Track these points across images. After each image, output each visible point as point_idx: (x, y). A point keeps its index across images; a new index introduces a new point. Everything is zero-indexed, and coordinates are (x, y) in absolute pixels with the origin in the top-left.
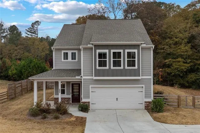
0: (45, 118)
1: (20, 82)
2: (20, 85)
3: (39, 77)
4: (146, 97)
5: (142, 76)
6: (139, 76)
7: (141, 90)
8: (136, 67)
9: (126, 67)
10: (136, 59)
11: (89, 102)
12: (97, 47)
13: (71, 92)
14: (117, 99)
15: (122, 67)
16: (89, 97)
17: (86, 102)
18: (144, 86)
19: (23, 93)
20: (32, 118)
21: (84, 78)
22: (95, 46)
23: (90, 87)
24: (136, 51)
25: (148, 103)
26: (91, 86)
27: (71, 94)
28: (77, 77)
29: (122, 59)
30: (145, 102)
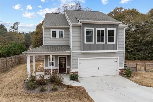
0: (43, 90)
1: (10, 57)
2: (10, 60)
3: (32, 52)
4: (120, 66)
5: (119, 49)
6: (117, 50)
7: (116, 60)
8: (115, 42)
9: (108, 43)
10: (115, 36)
11: (77, 72)
12: (85, 25)
13: (59, 64)
14: (99, 68)
16: (77, 68)
17: (75, 72)
18: (118, 57)
19: (13, 65)
20: (30, 92)
21: (73, 51)
22: (83, 24)
23: (78, 60)
24: (115, 29)
25: (121, 70)
26: (79, 58)
27: (59, 66)
29: (104, 36)
30: (119, 69)
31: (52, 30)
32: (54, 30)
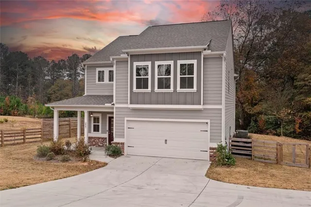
4: (212, 140)
5: (204, 104)
6: (200, 104)
7: (204, 127)
8: (195, 89)
9: (179, 89)
10: (195, 76)
11: (123, 144)
13: (108, 129)
14: (166, 141)
15: (172, 89)
16: (123, 136)
17: (118, 143)
18: (209, 121)
21: (116, 106)
22: (132, 56)
23: (125, 121)
24: (195, 62)
25: (215, 151)
27: (107, 133)
28: (107, 105)
29: (172, 76)
30: (211, 149)
31: (98, 69)
32: (101, 69)
